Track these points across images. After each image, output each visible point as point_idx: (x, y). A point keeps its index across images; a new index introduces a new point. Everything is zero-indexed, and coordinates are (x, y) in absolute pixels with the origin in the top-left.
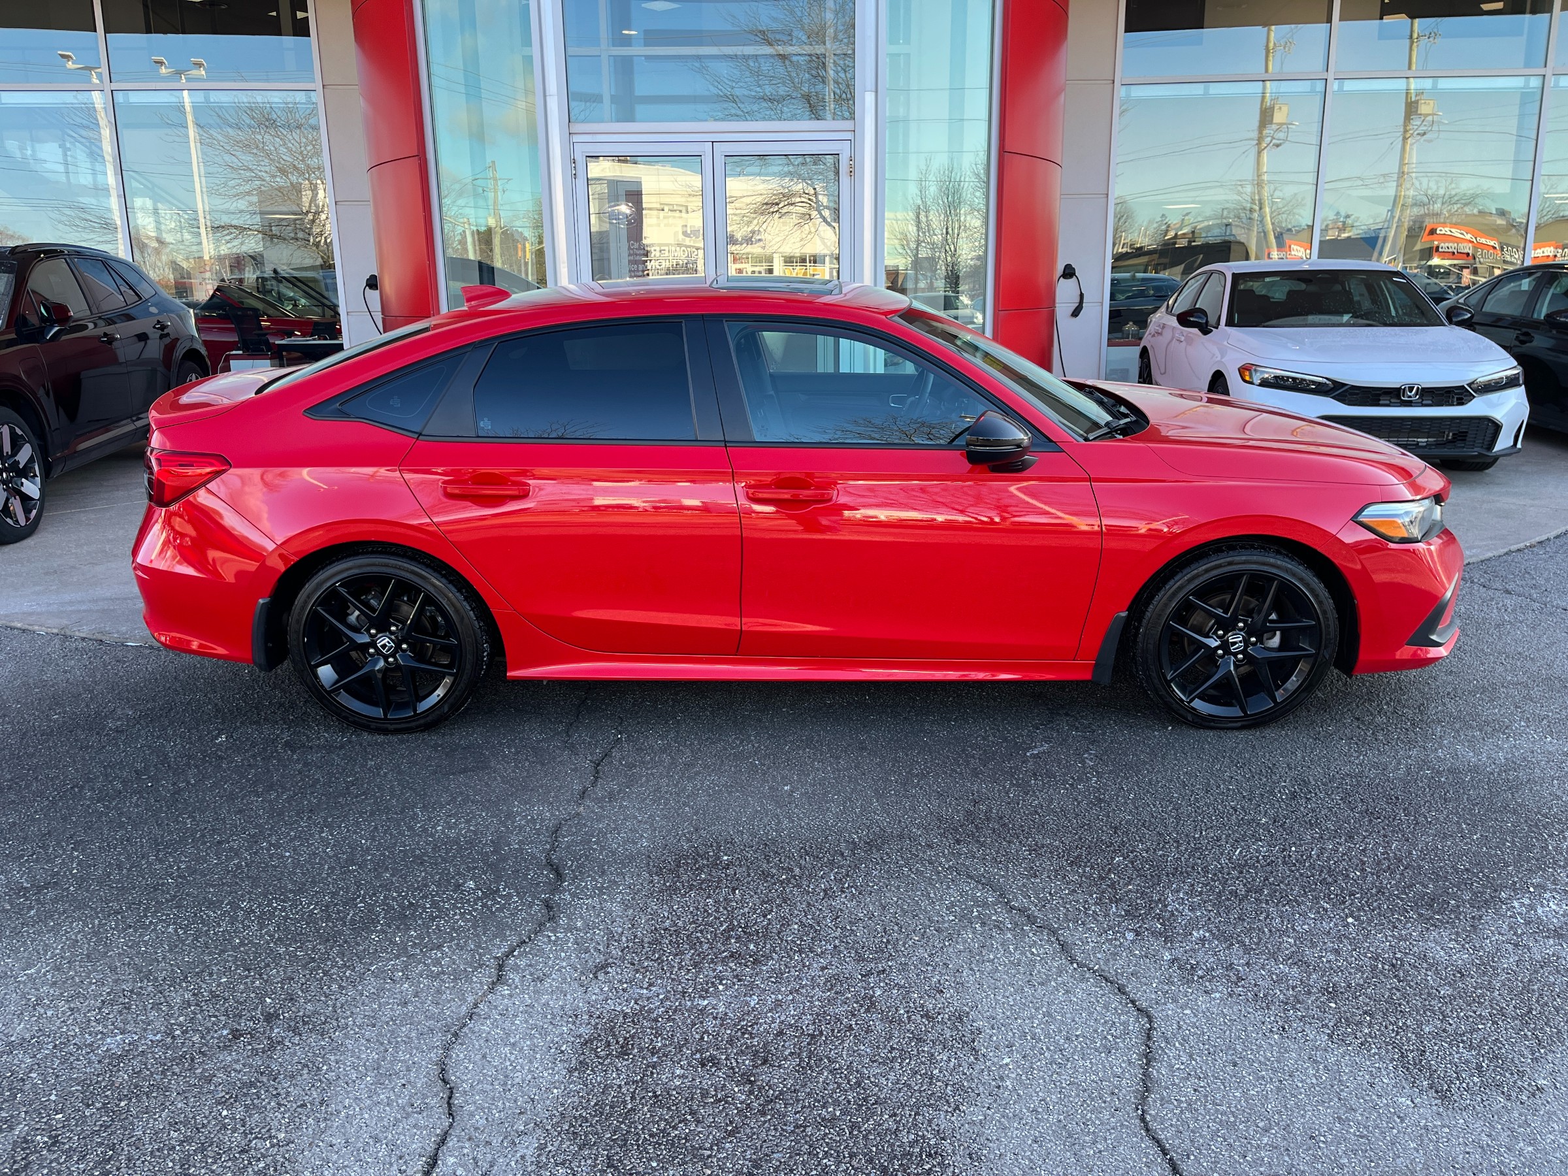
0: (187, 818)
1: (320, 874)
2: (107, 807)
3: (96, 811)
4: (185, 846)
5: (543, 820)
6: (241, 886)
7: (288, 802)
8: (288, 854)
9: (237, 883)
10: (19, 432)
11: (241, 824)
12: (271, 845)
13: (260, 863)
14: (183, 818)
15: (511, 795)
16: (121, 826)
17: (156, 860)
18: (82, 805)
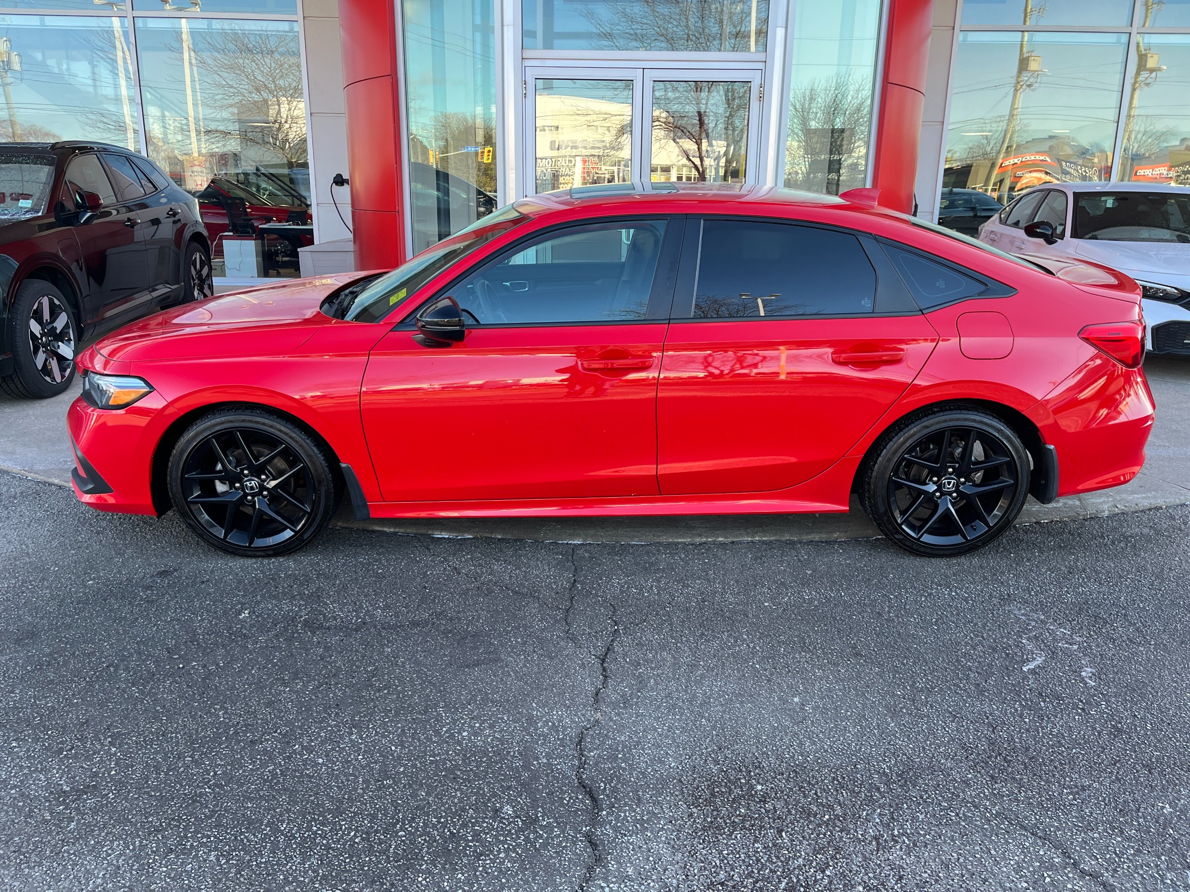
0: (220, 710)
1: (355, 789)
2: (141, 692)
3: (131, 696)
4: (220, 744)
5: (565, 728)
6: (278, 802)
7: (315, 694)
8: (321, 761)
9: (274, 797)
10: (57, 302)
11: (272, 719)
12: (303, 747)
13: (295, 771)
14: (215, 709)
15: (528, 695)
16: (157, 718)
17: (192, 761)
18: (118, 689)
